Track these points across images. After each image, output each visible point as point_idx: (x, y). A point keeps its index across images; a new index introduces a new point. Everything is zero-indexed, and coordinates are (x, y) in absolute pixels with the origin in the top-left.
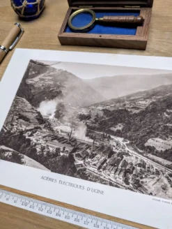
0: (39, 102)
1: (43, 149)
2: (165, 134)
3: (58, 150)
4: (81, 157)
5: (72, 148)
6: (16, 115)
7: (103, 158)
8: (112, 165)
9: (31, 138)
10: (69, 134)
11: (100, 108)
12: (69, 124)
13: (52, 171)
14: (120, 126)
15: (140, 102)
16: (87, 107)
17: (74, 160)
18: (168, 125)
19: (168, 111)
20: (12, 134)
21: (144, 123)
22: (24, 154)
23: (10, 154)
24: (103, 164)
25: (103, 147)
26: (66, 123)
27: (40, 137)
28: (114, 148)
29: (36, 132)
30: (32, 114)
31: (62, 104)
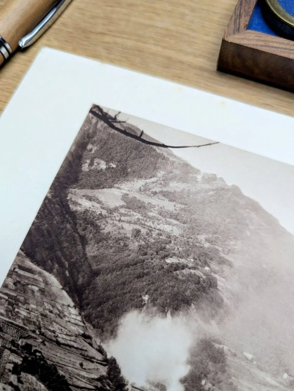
6: (14, 348)
30: (81, 365)
31: (217, 346)
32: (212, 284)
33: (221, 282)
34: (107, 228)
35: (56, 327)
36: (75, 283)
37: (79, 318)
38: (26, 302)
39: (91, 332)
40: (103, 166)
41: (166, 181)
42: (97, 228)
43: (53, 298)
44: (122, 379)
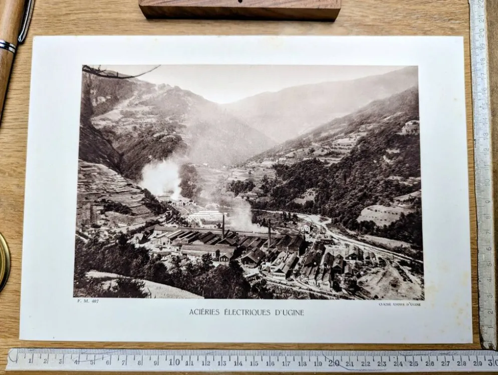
0: (139, 168)
1: (177, 261)
2: (387, 196)
3: (207, 258)
4: (252, 262)
5: (232, 250)
6: (97, 204)
7: (291, 256)
8: (308, 265)
9: (147, 245)
10: (221, 225)
11: (269, 163)
12: (214, 205)
13: (206, 298)
14: (310, 194)
15: (340, 141)
16: (243, 165)
17: (242, 270)
18: (391, 178)
19: (389, 151)
20: (103, 244)
21: (351, 182)
22: (142, 277)
23: (114, 283)
24: (293, 266)
25: (288, 238)
26: (208, 205)
27: (165, 240)
28: (307, 236)
29: (152, 232)
30: (132, 197)
31: (190, 165)
32: (179, 139)
33: (183, 137)
34: (119, 131)
35: (113, 187)
36: (114, 163)
37: (122, 178)
38: (93, 182)
39: (131, 182)
40: (103, 100)
41: (140, 96)
42: (113, 133)
43: (106, 174)
44: (153, 196)
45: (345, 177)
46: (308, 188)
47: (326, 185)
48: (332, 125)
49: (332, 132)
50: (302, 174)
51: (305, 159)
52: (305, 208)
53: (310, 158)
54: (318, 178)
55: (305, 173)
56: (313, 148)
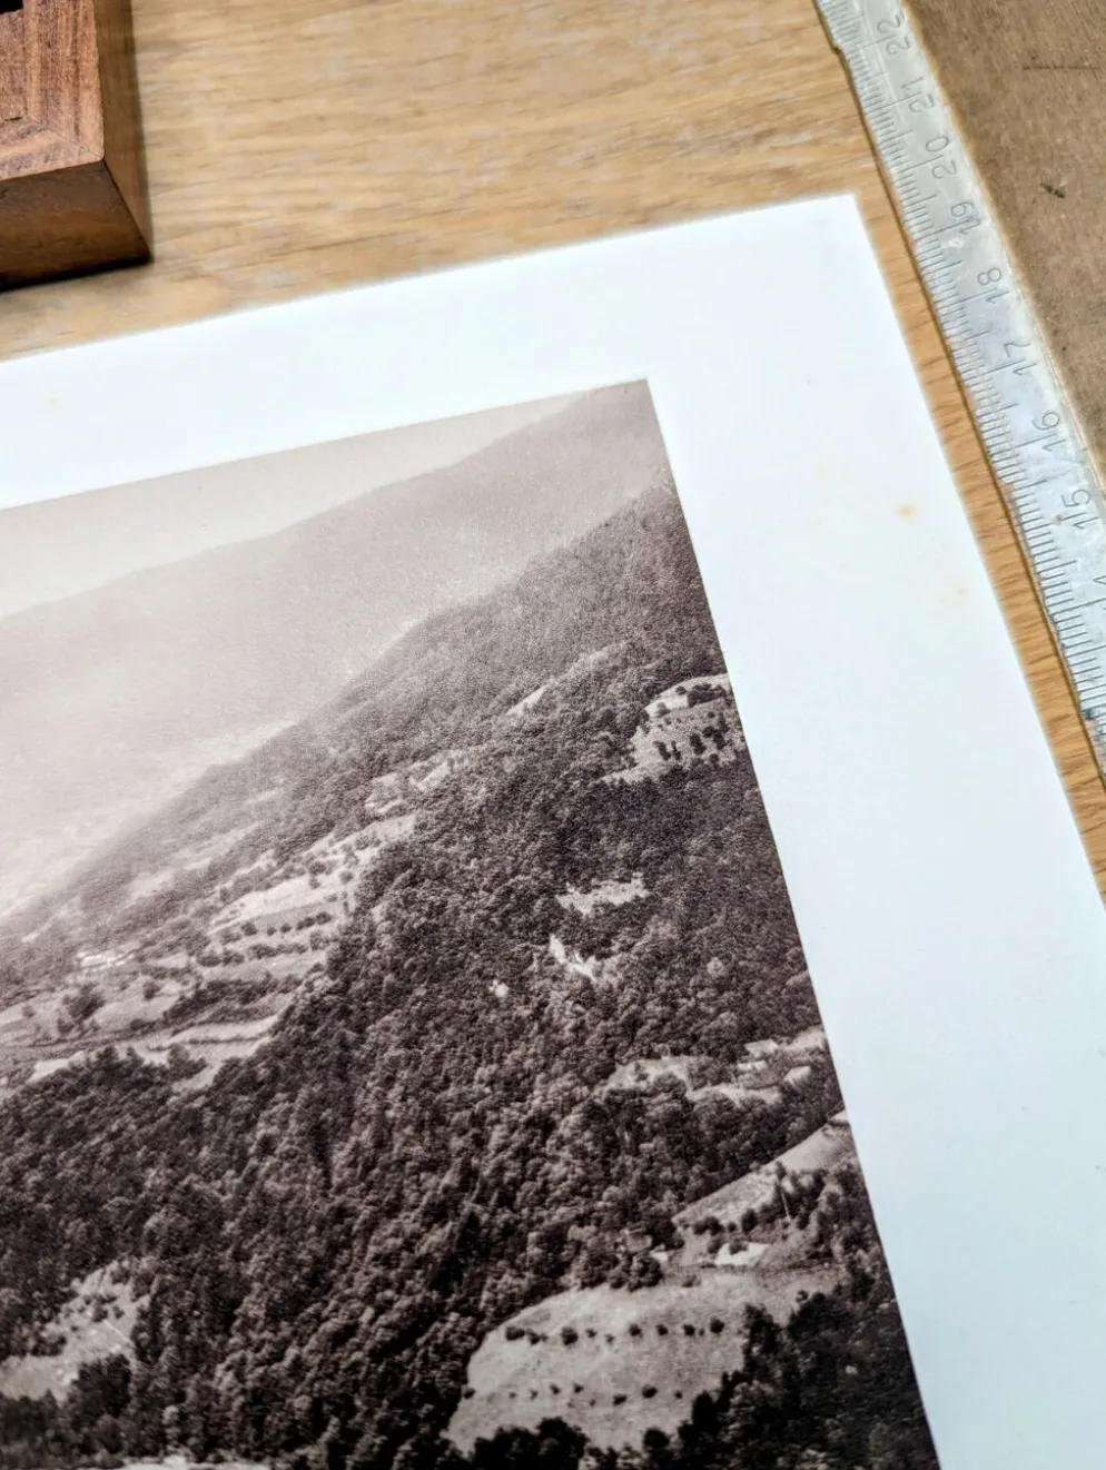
2: (626, 1212)
14: (102, 1309)
15: (254, 906)
18: (625, 1078)
19: (578, 901)
21: (364, 1165)
45: (319, 1141)
46: (82, 1267)
47: (203, 1222)
48: (187, 815)
49: (199, 863)
50: (33, 1178)
51: (44, 1070)
52: (76, 1425)
53: (79, 1057)
54: (138, 1187)
55: (52, 1169)
56: (86, 988)
